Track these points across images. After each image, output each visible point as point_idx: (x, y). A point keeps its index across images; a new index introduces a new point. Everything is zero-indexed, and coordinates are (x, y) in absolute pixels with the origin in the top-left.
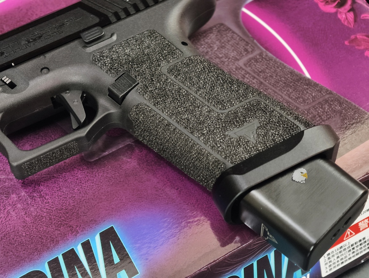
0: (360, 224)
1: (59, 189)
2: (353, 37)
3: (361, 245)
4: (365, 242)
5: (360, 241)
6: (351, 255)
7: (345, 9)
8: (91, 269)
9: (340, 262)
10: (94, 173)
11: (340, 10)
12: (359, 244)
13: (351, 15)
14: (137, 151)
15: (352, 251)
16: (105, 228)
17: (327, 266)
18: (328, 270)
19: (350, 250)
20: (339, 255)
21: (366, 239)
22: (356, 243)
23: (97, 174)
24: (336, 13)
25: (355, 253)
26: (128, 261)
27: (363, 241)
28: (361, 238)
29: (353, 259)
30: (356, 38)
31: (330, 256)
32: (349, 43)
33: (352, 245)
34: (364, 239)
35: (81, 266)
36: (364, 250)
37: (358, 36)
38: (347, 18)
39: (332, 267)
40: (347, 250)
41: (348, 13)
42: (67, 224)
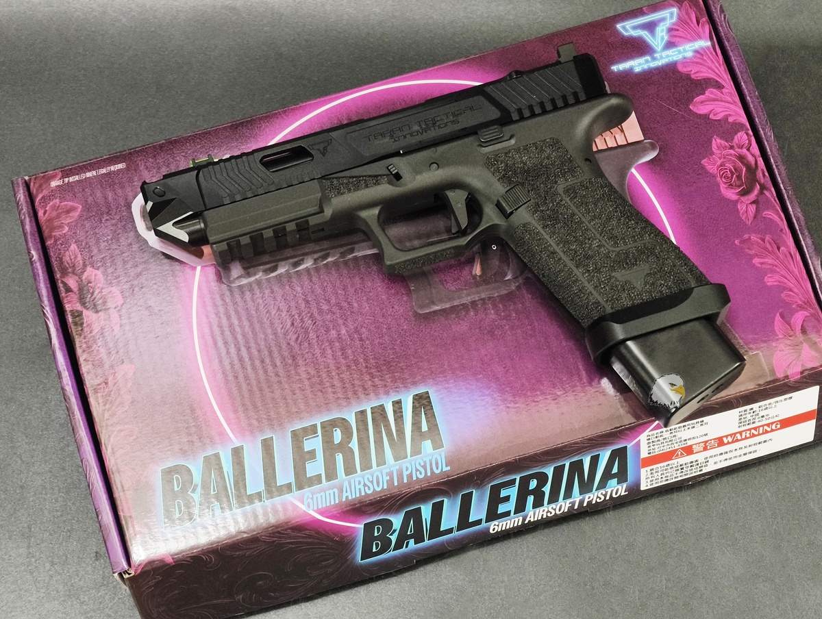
0: (694, 447)
1: (381, 336)
2: (746, 236)
3: (691, 466)
4: (698, 464)
5: (692, 462)
6: (679, 475)
7: (748, 200)
8: (397, 431)
9: (664, 479)
10: (421, 327)
11: (742, 198)
12: (690, 465)
13: (752, 208)
14: (472, 313)
15: (680, 471)
16: (421, 390)
17: (649, 480)
18: (649, 484)
19: (678, 470)
20: (665, 472)
21: (699, 462)
22: (686, 464)
23: (424, 330)
24: (737, 201)
25: (684, 474)
26: (437, 432)
27: (694, 463)
28: (694, 460)
29: (680, 479)
30: (750, 238)
31: (654, 471)
32: (740, 242)
33: (681, 465)
34: (697, 461)
35: (387, 426)
36: (695, 472)
37: (752, 237)
38: (746, 212)
39: (654, 482)
40: (675, 469)
41: (750, 205)
42: (382, 377)
